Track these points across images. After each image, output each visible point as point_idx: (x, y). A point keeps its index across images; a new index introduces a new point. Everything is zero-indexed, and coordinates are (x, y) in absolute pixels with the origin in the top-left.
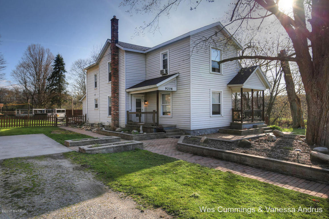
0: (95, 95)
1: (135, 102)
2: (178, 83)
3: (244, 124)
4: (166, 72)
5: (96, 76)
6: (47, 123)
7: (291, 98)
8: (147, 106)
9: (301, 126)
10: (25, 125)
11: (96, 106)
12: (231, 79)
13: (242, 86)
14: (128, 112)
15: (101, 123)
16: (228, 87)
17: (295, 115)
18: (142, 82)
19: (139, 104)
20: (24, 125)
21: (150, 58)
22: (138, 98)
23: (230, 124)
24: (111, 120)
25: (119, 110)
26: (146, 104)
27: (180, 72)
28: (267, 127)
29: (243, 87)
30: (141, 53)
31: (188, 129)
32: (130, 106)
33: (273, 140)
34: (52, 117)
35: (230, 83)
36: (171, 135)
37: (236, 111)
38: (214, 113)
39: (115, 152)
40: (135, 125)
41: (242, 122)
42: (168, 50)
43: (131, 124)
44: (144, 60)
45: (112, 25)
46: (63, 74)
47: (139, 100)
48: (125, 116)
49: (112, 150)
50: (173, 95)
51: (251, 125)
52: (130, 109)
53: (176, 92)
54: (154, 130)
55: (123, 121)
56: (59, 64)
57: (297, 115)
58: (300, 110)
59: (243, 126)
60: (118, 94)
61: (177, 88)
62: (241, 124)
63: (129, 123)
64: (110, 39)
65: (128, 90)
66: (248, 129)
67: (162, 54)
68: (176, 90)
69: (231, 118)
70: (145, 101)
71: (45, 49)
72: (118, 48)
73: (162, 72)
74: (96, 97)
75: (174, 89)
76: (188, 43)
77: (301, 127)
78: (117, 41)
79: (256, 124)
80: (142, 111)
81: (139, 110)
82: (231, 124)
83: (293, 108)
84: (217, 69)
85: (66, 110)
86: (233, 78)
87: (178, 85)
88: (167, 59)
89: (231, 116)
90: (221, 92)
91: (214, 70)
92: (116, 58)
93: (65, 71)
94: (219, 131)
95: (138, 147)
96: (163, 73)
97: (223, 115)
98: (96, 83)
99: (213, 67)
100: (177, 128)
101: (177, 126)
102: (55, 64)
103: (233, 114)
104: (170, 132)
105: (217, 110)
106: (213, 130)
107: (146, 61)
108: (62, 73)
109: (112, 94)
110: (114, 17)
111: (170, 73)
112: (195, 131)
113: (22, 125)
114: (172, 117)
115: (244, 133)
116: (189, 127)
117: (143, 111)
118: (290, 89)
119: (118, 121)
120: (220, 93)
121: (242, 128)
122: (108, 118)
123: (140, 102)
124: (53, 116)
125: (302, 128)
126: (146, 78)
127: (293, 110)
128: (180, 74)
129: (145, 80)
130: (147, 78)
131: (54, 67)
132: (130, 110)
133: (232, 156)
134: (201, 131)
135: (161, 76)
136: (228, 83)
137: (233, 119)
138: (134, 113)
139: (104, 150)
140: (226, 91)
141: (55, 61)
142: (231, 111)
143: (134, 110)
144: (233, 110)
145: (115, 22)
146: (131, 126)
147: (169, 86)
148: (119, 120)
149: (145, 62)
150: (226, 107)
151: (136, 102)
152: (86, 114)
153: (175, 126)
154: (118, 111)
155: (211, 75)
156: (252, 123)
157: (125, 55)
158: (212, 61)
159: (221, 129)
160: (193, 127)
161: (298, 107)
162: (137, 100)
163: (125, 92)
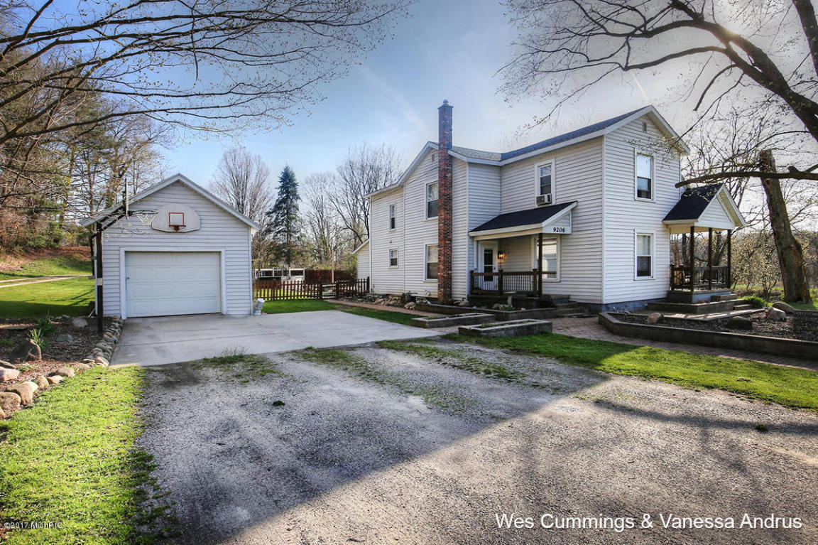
0: (391, 242)
1: (483, 256)
2: (575, 219)
3: (697, 293)
4: (549, 200)
5: (392, 207)
6: (296, 294)
7: (783, 243)
8: (502, 261)
9: (804, 299)
10: (273, 297)
11: (394, 262)
12: (670, 211)
13: (694, 223)
14: (472, 272)
15: (408, 293)
16: (664, 224)
17: (791, 275)
18: (493, 217)
19: (488, 258)
20: (271, 297)
21: (511, 175)
22: (489, 248)
23: (666, 293)
24: (437, 288)
25: (453, 269)
26: (501, 258)
27: (579, 200)
28: (738, 300)
29: (696, 224)
30: (495, 166)
31: (596, 302)
32: (475, 263)
33: (781, 319)
34: (288, 285)
35: (667, 218)
36: (568, 312)
37: (677, 269)
38: (640, 273)
39: (516, 335)
40: (489, 296)
41: (692, 290)
42: (553, 161)
43: (477, 294)
44: (498, 178)
45: (440, 117)
46: (295, 203)
47: (488, 251)
48: (466, 281)
49: (512, 332)
50: (563, 240)
51: (708, 296)
52: (475, 267)
53: (571, 237)
54: (534, 303)
55: (461, 289)
56: (287, 184)
57: (794, 276)
58: (801, 267)
59: (695, 298)
60: (451, 240)
61: (572, 228)
62: (690, 294)
63: (475, 291)
64: (437, 141)
65: (473, 234)
66: (707, 302)
67: (539, 166)
68: (570, 233)
69: (669, 283)
70: (500, 253)
71: (253, 156)
72: (451, 157)
73: (539, 200)
74: (393, 247)
75: (568, 231)
76: (599, 147)
77: (802, 300)
78: (449, 146)
79: (716, 294)
80: (494, 271)
81: (488, 269)
82: (669, 293)
83: (787, 264)
84: (644, 191)
85: (306, 271)
86: (672, 207)
87: (575, 223)
88: (550, 176)
89: (669, 279)
90: (652, 234)
91: (640, 193)
92: (449, 175)
93: (298, 198)
94: (647, 307)
95: (546, 329)
96: (544, 201)
97: (654, 278)
98: (393, 220)
99: (640, 189)
100: (570, 300)
101: (571, 297)
102: (281, 185)
103: (672, 273)
104: (563, 307)
105: (645, 268)
106: (638, 305)
107: (501, 180)
108: (292, 202)
109: (440, 240)
110: (446, 102)
111: (557, 201)
112: (610, 306)
113: (268, 298)
114: (560, 282)
115: (701, 309)
116: (599, 298)
117: (496, 271)
118: (780, 227)
119: (451, 288)
120: (649, 237)
121: (693, 301)
122: (425, 285)
123: (492, 254)
124: (289, 283)
125: (804, 301)
126: (501, 210)
127: (785, 266)
128: (579, 204)
129: (498, 214)
130: (503, 211)
131: (279, 190)
132: (477, 269)
133: (736, 339)
134: (619, 305)
135: (536, 206)
136: (664, 217)
137: (672, 284)
138: (481, 274)
139: (503, 332)
140: (663, 233)
141: (281, 178)
142: (669, 270)
143: (481, 270)
144: (673, 268)
145: (445, 112)
146: (478, 297)
147: (560, 226)
148: (453, 286)
149: (499, 181)
150: (661, 261)
151: (485, 254)
152: (369, 278)
153: (568, 297)
154: (451, 270)
155: (635, 203)
156: (710, 291)
157: (467, 171)
158: (638, 177)
159: (651, 302)
160: (607, 298)
161: (797, 260)
162: (485, 251)
163: (467, 237)
